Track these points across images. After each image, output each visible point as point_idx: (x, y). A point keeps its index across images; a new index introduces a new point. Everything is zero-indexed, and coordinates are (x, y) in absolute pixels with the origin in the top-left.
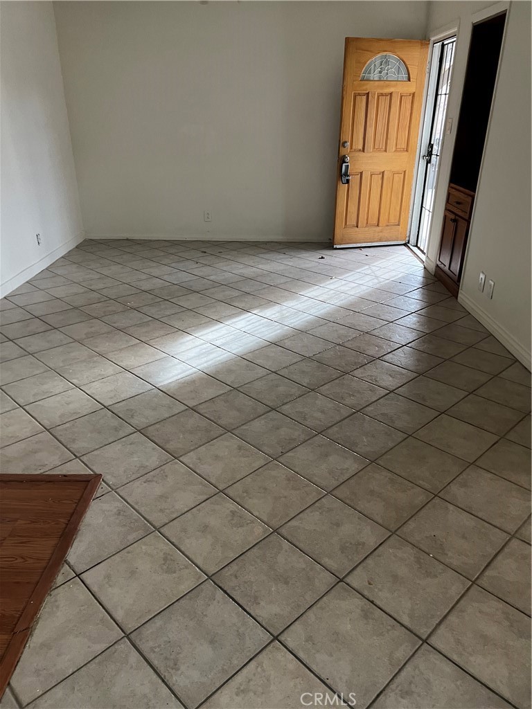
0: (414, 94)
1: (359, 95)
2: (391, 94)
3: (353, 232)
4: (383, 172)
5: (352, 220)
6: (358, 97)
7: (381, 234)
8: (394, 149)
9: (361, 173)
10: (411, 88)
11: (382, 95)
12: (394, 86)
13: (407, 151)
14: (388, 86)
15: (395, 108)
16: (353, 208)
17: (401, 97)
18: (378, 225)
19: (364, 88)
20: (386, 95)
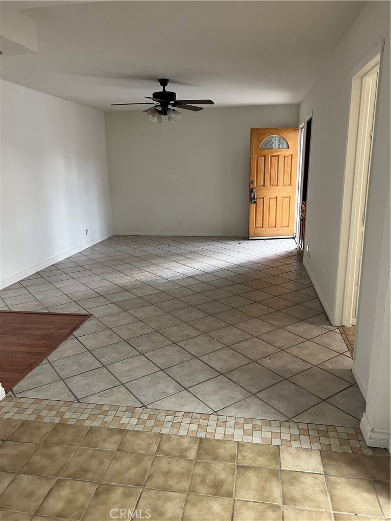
0: (292, 155)
1: (260, 156)
2: (278, 155)
3: (261, 231)
4: (277, 197)
5: (259, 224)
6: (259, 158)
7: (277, 232)
8: (282, 184)
9: (263, 198)
10: (290, 152)
11: (273, 156)
12: (280, 152)
13: (290, 185)
14: (276, 152)
15: (281, 163)
16: (259, 217)
17: (285, 157)
18: (275, 227)
19: (263, 153)
20: (276, 156)
